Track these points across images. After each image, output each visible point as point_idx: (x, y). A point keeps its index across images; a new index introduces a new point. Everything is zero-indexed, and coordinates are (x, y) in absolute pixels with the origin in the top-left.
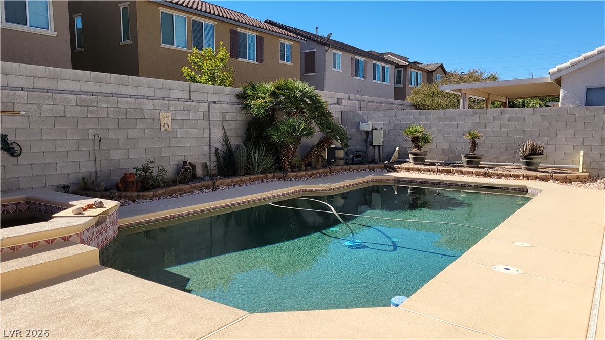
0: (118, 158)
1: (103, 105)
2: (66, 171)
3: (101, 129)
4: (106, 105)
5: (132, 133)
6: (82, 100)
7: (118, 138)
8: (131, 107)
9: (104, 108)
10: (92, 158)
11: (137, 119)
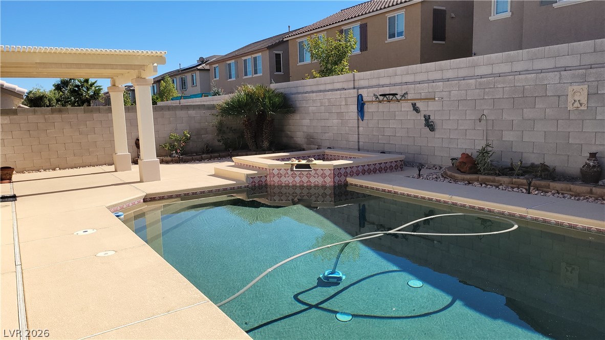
0: (511, 140)
1: (499, 86)
2: (465, 147)
3: (495, 109)
4: (502, 86)
5: (529, 113)
6: (480, 84)
7: (511, 118)
8: (530, 84)
9: (499, 89)
10: (485, 138)
11: (536, 97)
